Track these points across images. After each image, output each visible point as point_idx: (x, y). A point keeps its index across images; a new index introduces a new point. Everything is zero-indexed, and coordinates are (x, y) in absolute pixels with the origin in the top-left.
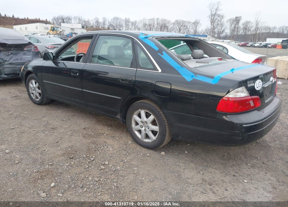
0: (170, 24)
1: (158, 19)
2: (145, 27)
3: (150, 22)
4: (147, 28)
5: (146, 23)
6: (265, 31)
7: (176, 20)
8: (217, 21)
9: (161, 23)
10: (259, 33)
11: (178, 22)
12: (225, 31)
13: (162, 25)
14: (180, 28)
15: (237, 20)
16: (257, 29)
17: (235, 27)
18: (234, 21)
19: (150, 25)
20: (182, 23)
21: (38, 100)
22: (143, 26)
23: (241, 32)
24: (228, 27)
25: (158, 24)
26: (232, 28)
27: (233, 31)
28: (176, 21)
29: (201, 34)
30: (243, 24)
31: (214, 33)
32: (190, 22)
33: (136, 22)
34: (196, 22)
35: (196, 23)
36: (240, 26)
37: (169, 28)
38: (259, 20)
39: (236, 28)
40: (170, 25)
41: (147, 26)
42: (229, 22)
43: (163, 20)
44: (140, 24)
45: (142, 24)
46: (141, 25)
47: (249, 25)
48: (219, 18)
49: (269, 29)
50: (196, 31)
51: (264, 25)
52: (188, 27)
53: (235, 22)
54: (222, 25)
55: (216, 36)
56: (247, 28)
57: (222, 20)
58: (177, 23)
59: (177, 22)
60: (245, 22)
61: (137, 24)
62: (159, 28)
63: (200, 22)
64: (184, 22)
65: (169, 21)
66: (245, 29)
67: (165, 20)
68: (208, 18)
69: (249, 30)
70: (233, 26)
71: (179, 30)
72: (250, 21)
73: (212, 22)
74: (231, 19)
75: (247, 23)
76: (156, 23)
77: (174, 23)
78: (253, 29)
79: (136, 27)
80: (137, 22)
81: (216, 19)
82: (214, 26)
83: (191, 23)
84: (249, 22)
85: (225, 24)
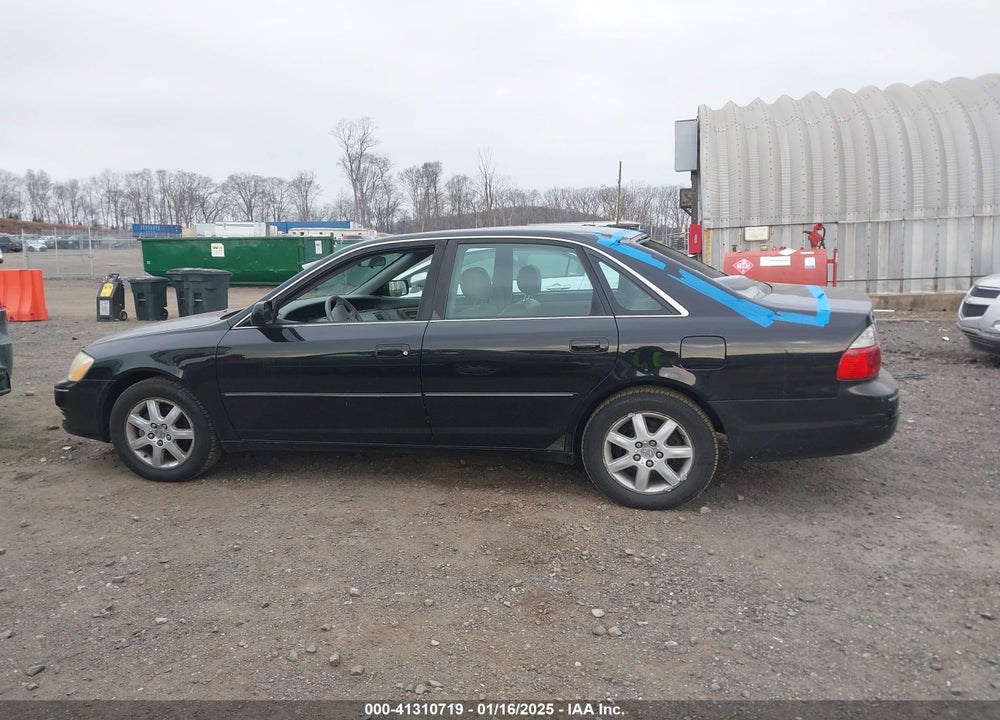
0: (212, 190)
1: (161, 173)
2: (116, 203)
3: (134, 185)
4: (123, 205)
5: (119, 188)
6: (512, 205)
7: (228, 175)
8: (369, 176)
9: (176, 186)
10: (496, 209)
11: (239, 181)
12: (399, 207)
13: (181, 196)
14: (250, 202)
15: (430, 173)
16: (489, 197)
17: (427, 194)
18: (420, 175)
19: (134, 195)
20: (253, 183)
21: (173, 465)
22: (105, 199)
23: (447, 208)
24: (406, 194)
25: (164, 191)
26: (419, 198)
27: (422, 205)
28: (232, 178)
29: (324, 220)
30: (449, 186)
31: (366, 212)
32: (281, 182)
33: (74, 185)
34: (301, 180)
35: (302, 185)
36: (442, 191)
37: (211, 201)
38: (489, 172)
39: (431, 197)
40: (211, 194)
41: (121, 200)
42: (407, 181)
43: (181, 176)
44: (94, 193)
45: (102, 191)
46: (96, 196)
47: (464, 188)
48: (375, 168)
49: (522, 196)
50: (305, 211)
51: (506, 187)
52: (278, 198)
53: (425, 180)
54: (387, 188)
55: (374, 222)
56: (460, 197)
57: (386, 174)
58: (236, 186)
59: (237, 183)
60: (453, 179)
61: (79, 193)
62: (172, 204)
63: (316, 182)
64: (258, 181)
65: (207, 182)
66: (457, 198)
67: (191, 177)
68: (341, 168)
69: (468, 203)
70: (421, 190)
71: (245, 208)
72: (467, 176)
73: (357, 179)
74: (411, 171)
75: (458, 182)
76: (156, 187)
77: (224, 187)
78: (477, 198)
79: (77, 204)
80: (80, 185)
81: (366, 170)
82: (362, 193)
83: (285, 185)
84: (465, 179)
85: (398, 185)
